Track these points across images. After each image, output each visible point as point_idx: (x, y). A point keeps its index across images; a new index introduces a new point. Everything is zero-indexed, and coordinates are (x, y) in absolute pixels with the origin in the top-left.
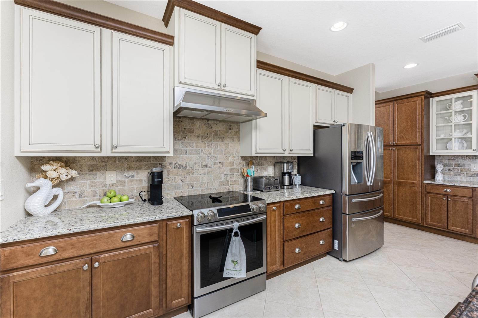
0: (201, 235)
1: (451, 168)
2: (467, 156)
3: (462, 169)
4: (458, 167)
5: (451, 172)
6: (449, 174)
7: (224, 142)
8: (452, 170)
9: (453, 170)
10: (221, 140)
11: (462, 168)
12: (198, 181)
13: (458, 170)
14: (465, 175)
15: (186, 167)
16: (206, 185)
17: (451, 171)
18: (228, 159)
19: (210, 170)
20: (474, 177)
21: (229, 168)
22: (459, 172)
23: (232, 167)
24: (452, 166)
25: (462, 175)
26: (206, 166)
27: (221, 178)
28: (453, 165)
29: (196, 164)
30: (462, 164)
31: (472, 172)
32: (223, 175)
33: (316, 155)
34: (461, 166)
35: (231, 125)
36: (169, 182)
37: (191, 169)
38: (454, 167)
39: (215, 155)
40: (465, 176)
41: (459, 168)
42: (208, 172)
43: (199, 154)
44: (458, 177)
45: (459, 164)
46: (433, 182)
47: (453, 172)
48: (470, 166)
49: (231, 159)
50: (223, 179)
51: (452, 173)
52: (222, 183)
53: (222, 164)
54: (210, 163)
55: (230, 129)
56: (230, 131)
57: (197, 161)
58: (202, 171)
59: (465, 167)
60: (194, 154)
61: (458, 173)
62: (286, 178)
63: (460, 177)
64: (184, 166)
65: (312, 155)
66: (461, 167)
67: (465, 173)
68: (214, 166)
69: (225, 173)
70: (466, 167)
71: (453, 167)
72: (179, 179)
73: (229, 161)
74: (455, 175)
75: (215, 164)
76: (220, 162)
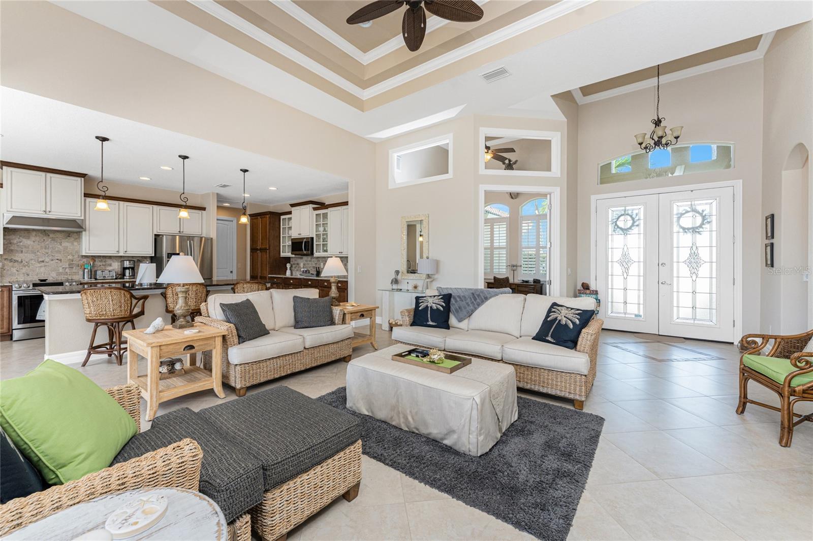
0: (18, 297)
7: (63, 245)
10: (59, 244)
12: (33, 271)
15: (22, 262)
16: (42, 274)
18: (67, 257)
19: (47, 264)
21: (68, 264)
23: (71, 263)
26: (43, 262)
27: (59, 270)
29: (32, 260)
32: (61, 268)
33: (157, 255)
35: (70, 234)
36: (5, 271)
37: (26, 264)
39: (53, 255)
42: (45, 266)
43: (35, 253)
46: (284, 276)
49: (70, 257)
50: (61, 271)
52: (59, 274)
53: (61, 260)
54: (47, 259)
55: (69, 236)
56: (69, 238)
57: (33, 258)
58: (39, 265)
60: (29, 253)
62: (127, 272)
64: (20, 261)
65: (153, 255)
68: (52, 262)
69: (64, 266)
72: (14, 270)
73: (68, 258)
75: (52, 260)
76: (57, 259)
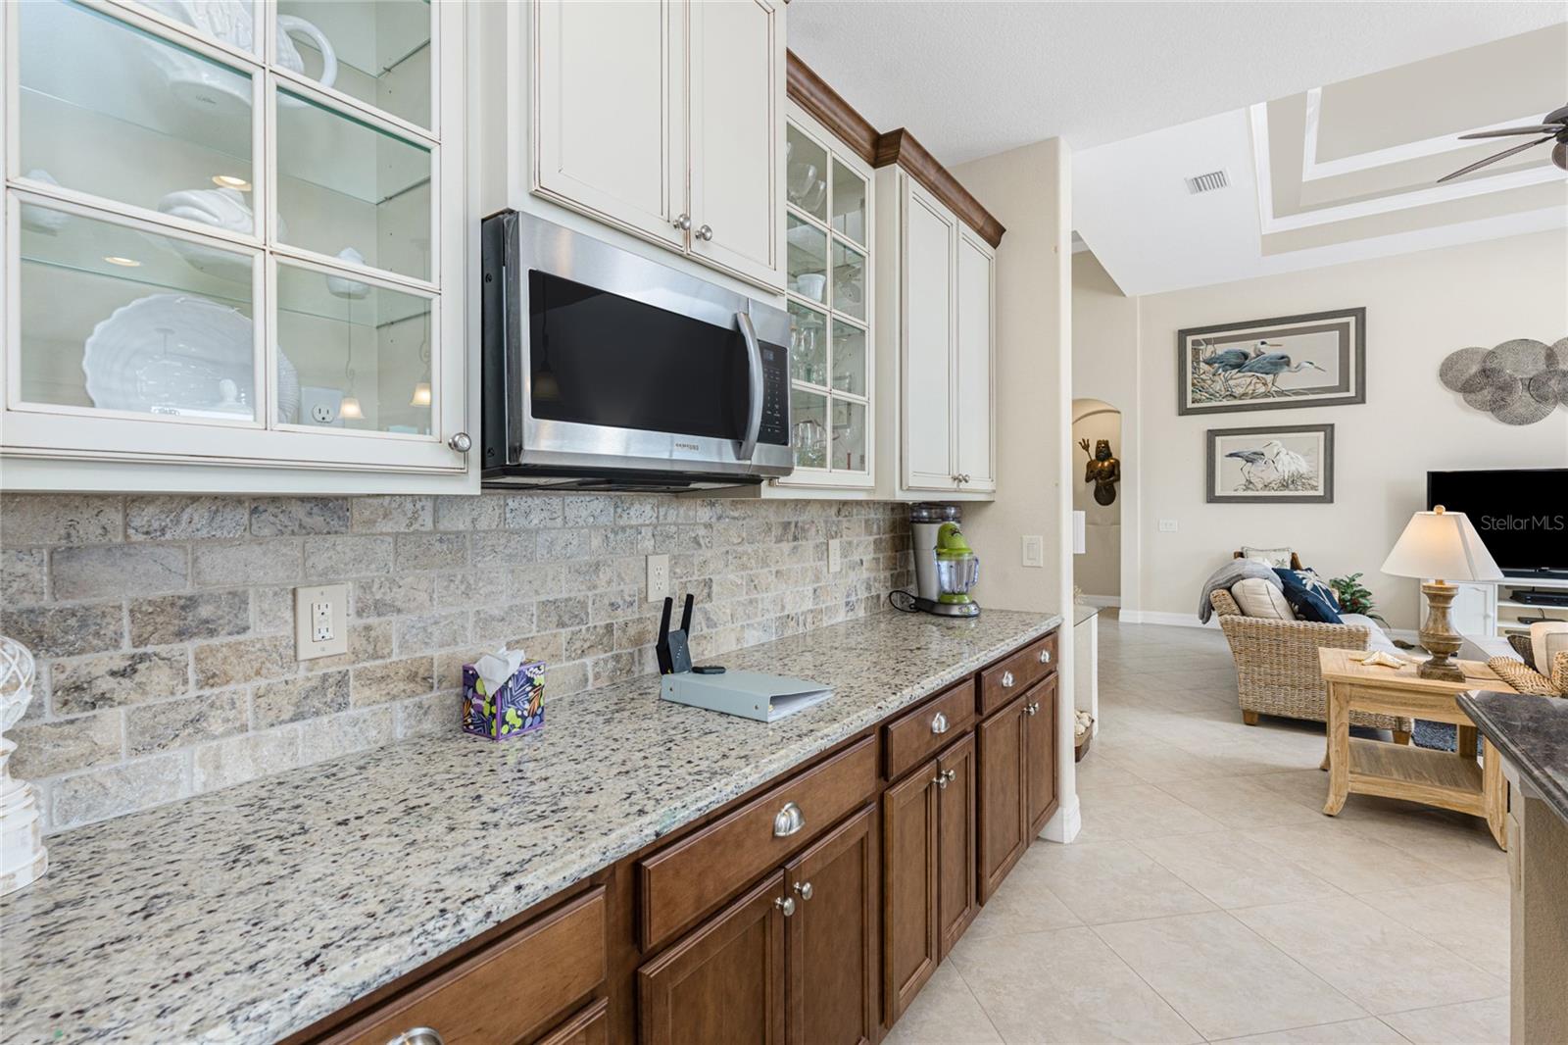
1: (97, 664)
2: (258, 504)
3: (213, 650)
4: (181, 634)
5: (104, 712)
6: (72, 748)
8: (105, 684)
9: (122, 688)
11: (215, 641)
13: (181, 674)
14: (248, 716)
17: (104, 698)
20: (317, 713)
22: (193, 692)
24: (116, 643)
25: (216, 726)
28: (126, 621)
30: (214, 599)
31: (302, 673)
34: (209, 628)
38: (140, 640)
40: (244, 728)
41: (191, 646)
44: (177, 753)
45: (191, 602)
47: (122, 710)
48: (288, 615)
51: (112, 725)
59: (245, 629)
61: (182, 714)
63: (199, 748)
66: (212, 633)
67: (248, 689)
70: (260, 630)
71: (127, 647)
74: (149, 739)
